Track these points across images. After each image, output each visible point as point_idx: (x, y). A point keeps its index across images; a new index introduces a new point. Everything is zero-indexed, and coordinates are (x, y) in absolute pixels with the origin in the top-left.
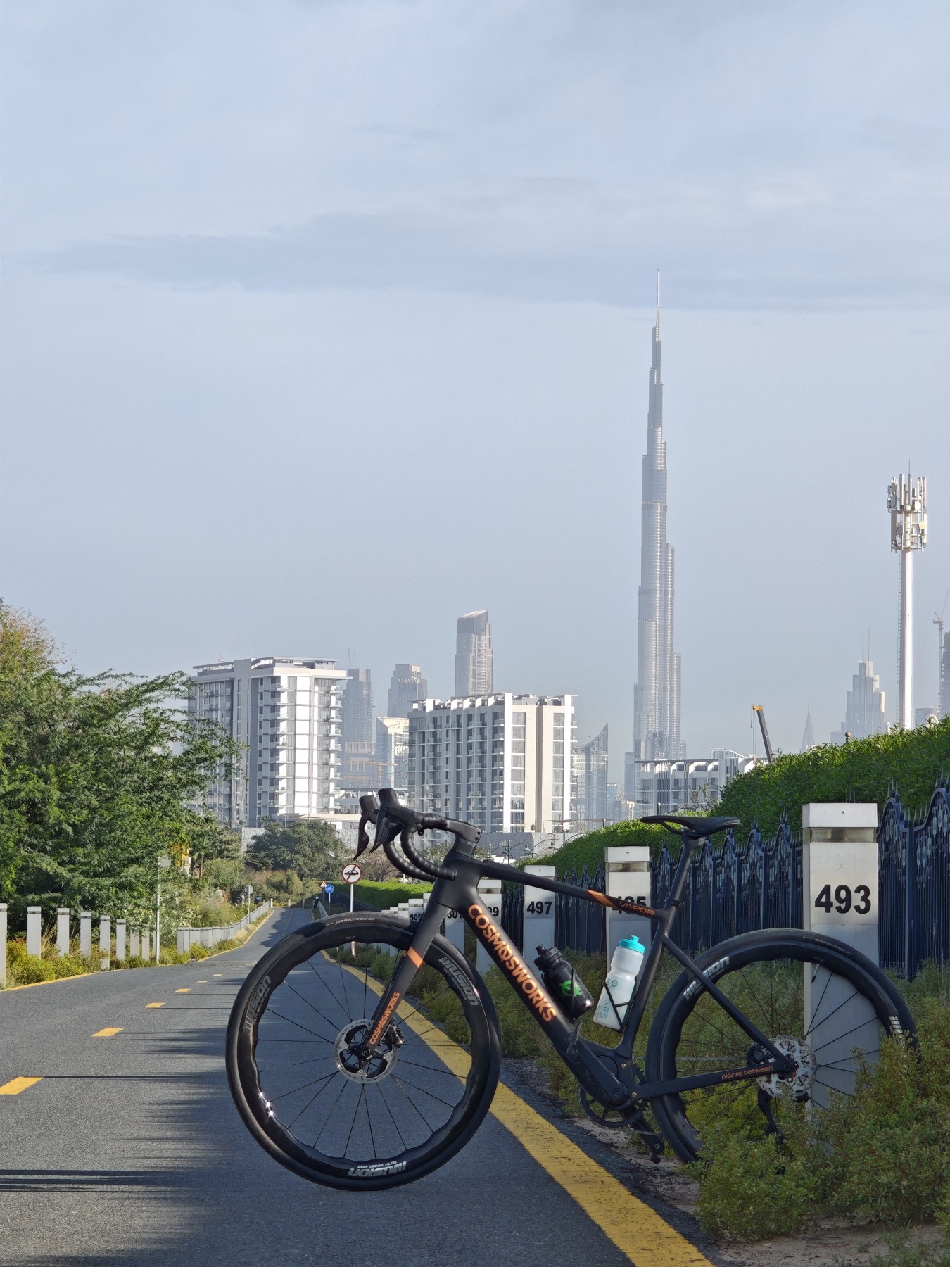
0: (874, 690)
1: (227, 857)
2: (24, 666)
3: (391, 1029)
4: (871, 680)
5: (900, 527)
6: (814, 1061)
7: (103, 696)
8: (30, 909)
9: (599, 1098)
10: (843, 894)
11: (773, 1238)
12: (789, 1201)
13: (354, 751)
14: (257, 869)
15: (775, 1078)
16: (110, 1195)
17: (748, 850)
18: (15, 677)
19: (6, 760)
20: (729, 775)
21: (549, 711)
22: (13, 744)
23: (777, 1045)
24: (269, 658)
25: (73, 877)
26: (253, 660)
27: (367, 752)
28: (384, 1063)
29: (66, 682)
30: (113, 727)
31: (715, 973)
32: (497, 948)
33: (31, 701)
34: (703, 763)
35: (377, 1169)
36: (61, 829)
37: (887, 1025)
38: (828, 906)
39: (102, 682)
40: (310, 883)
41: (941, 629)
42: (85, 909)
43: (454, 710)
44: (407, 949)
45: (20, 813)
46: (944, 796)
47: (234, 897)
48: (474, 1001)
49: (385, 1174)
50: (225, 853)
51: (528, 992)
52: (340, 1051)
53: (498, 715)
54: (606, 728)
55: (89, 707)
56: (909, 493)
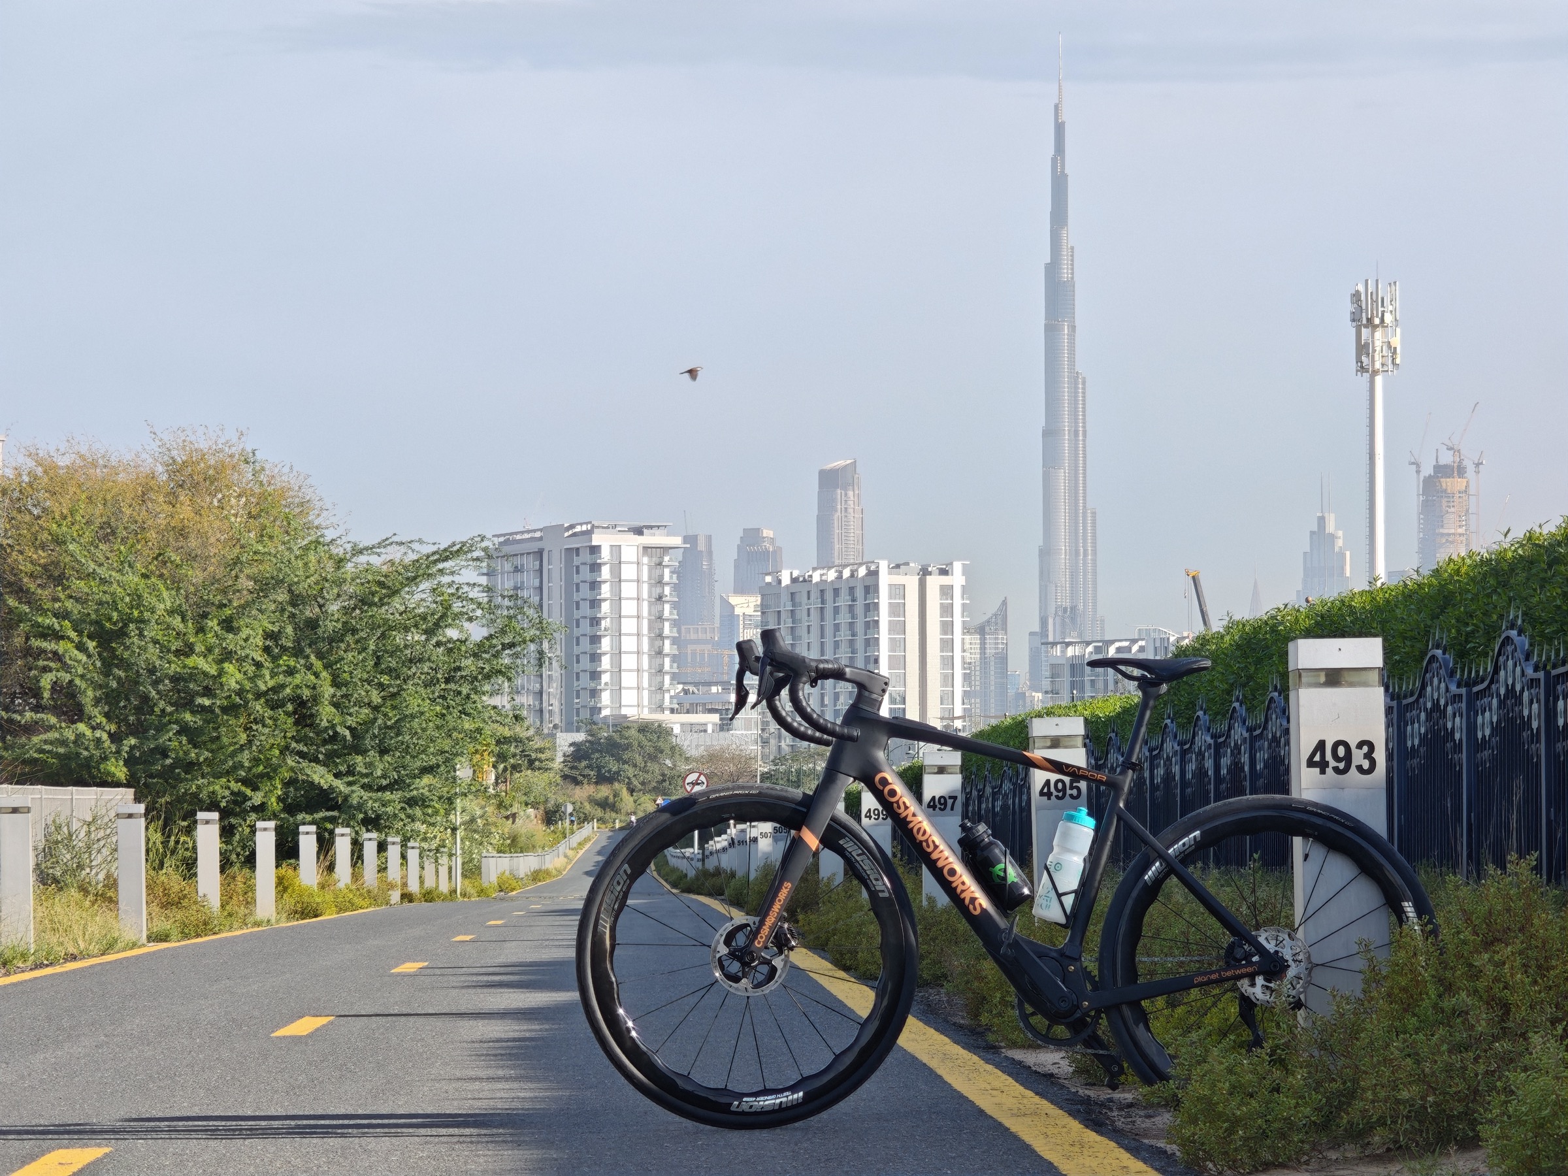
0: (1337, 549)
1: (539, 769)
2: (287, 532)
3: (781, 927)
4: (1333, 537)
5: (1367, 345)
6: (1309, 958)
7: (385, 569)
8: (302, 829)
9: (1040, 1009)
10: (1341, 751)
11: (1269, 1170)
12: (1288, 1123)
13: (693, 636)
14: (576, 782)
15: (1260, 980)
16: (437, 1139)
17: (1194, 737)
18: (276, 547)
19: (267, 650)
21: (934, 583)
22: (276, 630)
23: (1262, 940)
24: (587, 523)
25: (353, 792)
26: (566, 525)
27: (709, 638)
28: (774, 970)
29: (337, 551)
30: (398, 606)
31: (1184, 852)
32: (911, 825)
33: (297, 576)
34: (1126, 644)
35: (767, 1103)
36: (336, 733)
37: (1400, 913)
38: (1323, 766)
39: (382, 550)
40: (642, 799)
41: (1418, 472)
42: (368, 831)
43: (817, 583)
44: (799, 829)
45: (286, 713)
46: (1440, 659)
47: (550, 817)
48: (883, 891)
49: (776, 1107)
50: (537, 763)
51: (950, 879)
52: (718, 956)
53: (871, 588)
54: (1004, 603)
55: (368, 582)
56: (1377, 301)
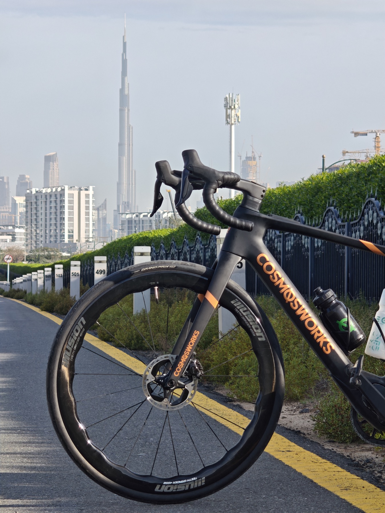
5: (229, 115)
13: (2, 210)
20: (157, 219)
21: (83, 193)
28: (186, 392)
32: (282, 291)
34: (146, 214)
35: (180, 485)
41: (241, 159)
43: (44, 193)
44: (204, 293)
48: (261, 337)
51: (310, 329)
52: (147, 382)
53: (62, 194)
54: (106, 200)
56: (233, 100)
